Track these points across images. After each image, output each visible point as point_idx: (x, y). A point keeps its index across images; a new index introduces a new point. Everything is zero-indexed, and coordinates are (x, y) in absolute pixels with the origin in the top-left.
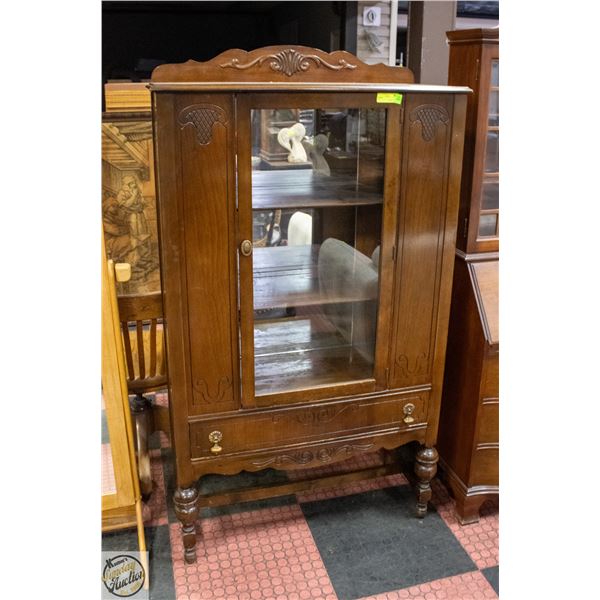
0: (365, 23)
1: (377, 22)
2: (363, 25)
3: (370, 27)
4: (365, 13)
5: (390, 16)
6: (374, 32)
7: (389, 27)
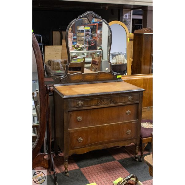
0: (125, 18)
1: (127, 18)
2: (124, 18)
3: (126, 19)
4: (125, 15)
5: (130, 16)
6: (127, 20)
7: (130, 19)
